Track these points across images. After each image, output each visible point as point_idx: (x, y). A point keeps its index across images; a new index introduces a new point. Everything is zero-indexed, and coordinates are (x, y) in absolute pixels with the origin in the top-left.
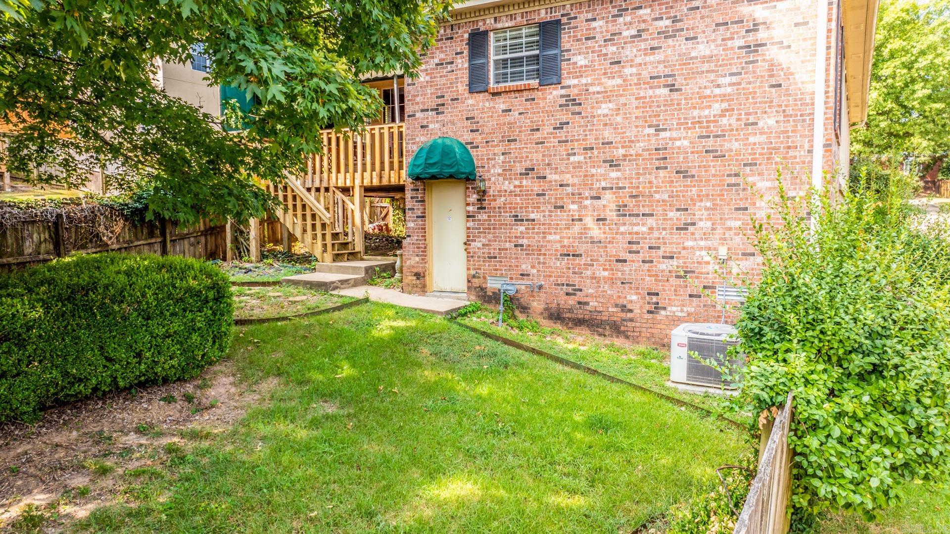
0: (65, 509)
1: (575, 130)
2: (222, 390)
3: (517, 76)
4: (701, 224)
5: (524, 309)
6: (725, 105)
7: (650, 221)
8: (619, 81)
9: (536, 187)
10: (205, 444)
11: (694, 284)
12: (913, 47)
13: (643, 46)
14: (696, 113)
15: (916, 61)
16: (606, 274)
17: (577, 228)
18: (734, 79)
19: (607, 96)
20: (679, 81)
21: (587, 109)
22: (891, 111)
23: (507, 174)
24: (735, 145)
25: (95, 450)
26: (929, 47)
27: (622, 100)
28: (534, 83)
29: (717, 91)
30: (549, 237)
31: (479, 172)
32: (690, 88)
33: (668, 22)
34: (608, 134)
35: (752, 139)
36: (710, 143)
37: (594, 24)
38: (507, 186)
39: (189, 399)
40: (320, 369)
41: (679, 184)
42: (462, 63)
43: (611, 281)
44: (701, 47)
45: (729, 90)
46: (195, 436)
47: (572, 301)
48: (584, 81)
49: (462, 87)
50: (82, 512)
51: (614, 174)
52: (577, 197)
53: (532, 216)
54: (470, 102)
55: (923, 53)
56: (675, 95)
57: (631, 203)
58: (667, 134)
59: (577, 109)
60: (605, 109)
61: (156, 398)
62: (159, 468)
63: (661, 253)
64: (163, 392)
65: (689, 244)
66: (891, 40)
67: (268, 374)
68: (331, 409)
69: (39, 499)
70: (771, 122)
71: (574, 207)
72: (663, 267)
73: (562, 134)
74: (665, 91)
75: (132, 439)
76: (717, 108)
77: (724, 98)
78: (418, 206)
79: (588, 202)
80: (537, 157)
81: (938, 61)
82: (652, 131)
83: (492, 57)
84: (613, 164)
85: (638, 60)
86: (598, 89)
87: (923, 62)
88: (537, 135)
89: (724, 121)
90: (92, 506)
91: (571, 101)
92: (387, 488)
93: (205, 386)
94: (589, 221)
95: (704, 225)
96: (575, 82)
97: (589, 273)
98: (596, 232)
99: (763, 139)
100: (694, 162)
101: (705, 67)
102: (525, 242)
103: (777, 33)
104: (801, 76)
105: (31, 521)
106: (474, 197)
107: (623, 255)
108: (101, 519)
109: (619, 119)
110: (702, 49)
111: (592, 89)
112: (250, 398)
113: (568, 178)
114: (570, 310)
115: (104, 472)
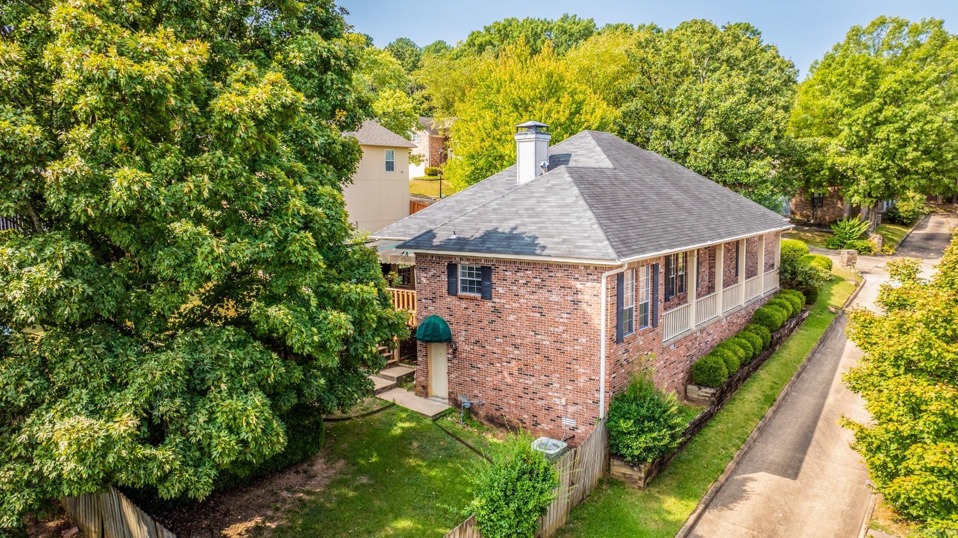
0: (268, 524)
1: (498, 325)
2: (319, 467)
3: (471, 290)
4: (555, 385)
5: (476, 414)
6: (564, 328)
7: (533, 378)
8: (518, 305)
9: (481, 351)
10: (313, 498)
11: (553, 415)
12: (904, 113)
13: (528, 289)
14: (552, 329)
15: (909, 126)
16: (513, 402)
17: (499, 376)
18: (568, 316)
19: (513, 311)
20: (545, 311)
21: (504, 314)
22: (887, 168)
23: (467, 340)
24: (569, 349)
25: (272, 499)
26: (919, 115)
27: (520, 315)
28: (478, 296)
29: (561, 320)
30: (488, 379)
31: (454, 338)
32: (549, 316)
33: (539, 280)
34: (513, 331)
35: (576, 347)
36: (558, 345)
37: (507, 273)
38: (466, 347)
39: (305, 472)
40: (363, 457)
41: (545, 363)
42: (444, 278)
43: (516, 406)
44: (554, 297)
45: (566, 321)
46: (308, 493)
47: (498, 414)
48: (502, 301)
49: (444, 290)
50: (273, 526)
51: (516, 352)
52: (500, 360)
53: (479, 366)
54: (449, 299)
55: (914, 119)
56: (543, 318)
57: (524, 368)
58: (539, 337)
59: (499, 315)
60: (512, 318)
61: (292, 472)
62: (296, 509)
63: (538, 396)
64: (294, 469)
65: (550, 394)
66: (886, 107)
67: (339, 458)
68: (364, 480)
69: (258, 519)
70: (584, 341)
71: (498, 365)
72: (539, 403)
73: (492, 326)
74: (539, 315)
75: (285, 494)
76: (561, 329)
77: (564, 324)
78: (423, 350)
79: (505, 364)
80: (481, 336)
81: (928, 127)
82: (533, 334)
83: (460, 278)
84: (516, 347)
85: (526, 296)
86: (508, 307)
87: (914, 129)
88: (481, 324)
89: (564, 336)
90: (276, 523)
91: (496, 311)
92: (378, 522)
93: (311, 465)
94: (506, 374)
95: (557, 385)
96: (498, 300)
97: (506, 400)
98: (509, 380)
99: (581, 348)
100: (552, 353)
101: (556, 307)
102: (476, 379)
103: (586, 297)
104: (596, 321)
105: (258, 529)
106: (451, 351)
107: (521, 394)
108: (279, 529)
109: (518, 324)
110: (554, 298)
111: (506, 306)
112: (332, 472)
113: (495, 350)
114: (497, 418)
115: (277, 509)
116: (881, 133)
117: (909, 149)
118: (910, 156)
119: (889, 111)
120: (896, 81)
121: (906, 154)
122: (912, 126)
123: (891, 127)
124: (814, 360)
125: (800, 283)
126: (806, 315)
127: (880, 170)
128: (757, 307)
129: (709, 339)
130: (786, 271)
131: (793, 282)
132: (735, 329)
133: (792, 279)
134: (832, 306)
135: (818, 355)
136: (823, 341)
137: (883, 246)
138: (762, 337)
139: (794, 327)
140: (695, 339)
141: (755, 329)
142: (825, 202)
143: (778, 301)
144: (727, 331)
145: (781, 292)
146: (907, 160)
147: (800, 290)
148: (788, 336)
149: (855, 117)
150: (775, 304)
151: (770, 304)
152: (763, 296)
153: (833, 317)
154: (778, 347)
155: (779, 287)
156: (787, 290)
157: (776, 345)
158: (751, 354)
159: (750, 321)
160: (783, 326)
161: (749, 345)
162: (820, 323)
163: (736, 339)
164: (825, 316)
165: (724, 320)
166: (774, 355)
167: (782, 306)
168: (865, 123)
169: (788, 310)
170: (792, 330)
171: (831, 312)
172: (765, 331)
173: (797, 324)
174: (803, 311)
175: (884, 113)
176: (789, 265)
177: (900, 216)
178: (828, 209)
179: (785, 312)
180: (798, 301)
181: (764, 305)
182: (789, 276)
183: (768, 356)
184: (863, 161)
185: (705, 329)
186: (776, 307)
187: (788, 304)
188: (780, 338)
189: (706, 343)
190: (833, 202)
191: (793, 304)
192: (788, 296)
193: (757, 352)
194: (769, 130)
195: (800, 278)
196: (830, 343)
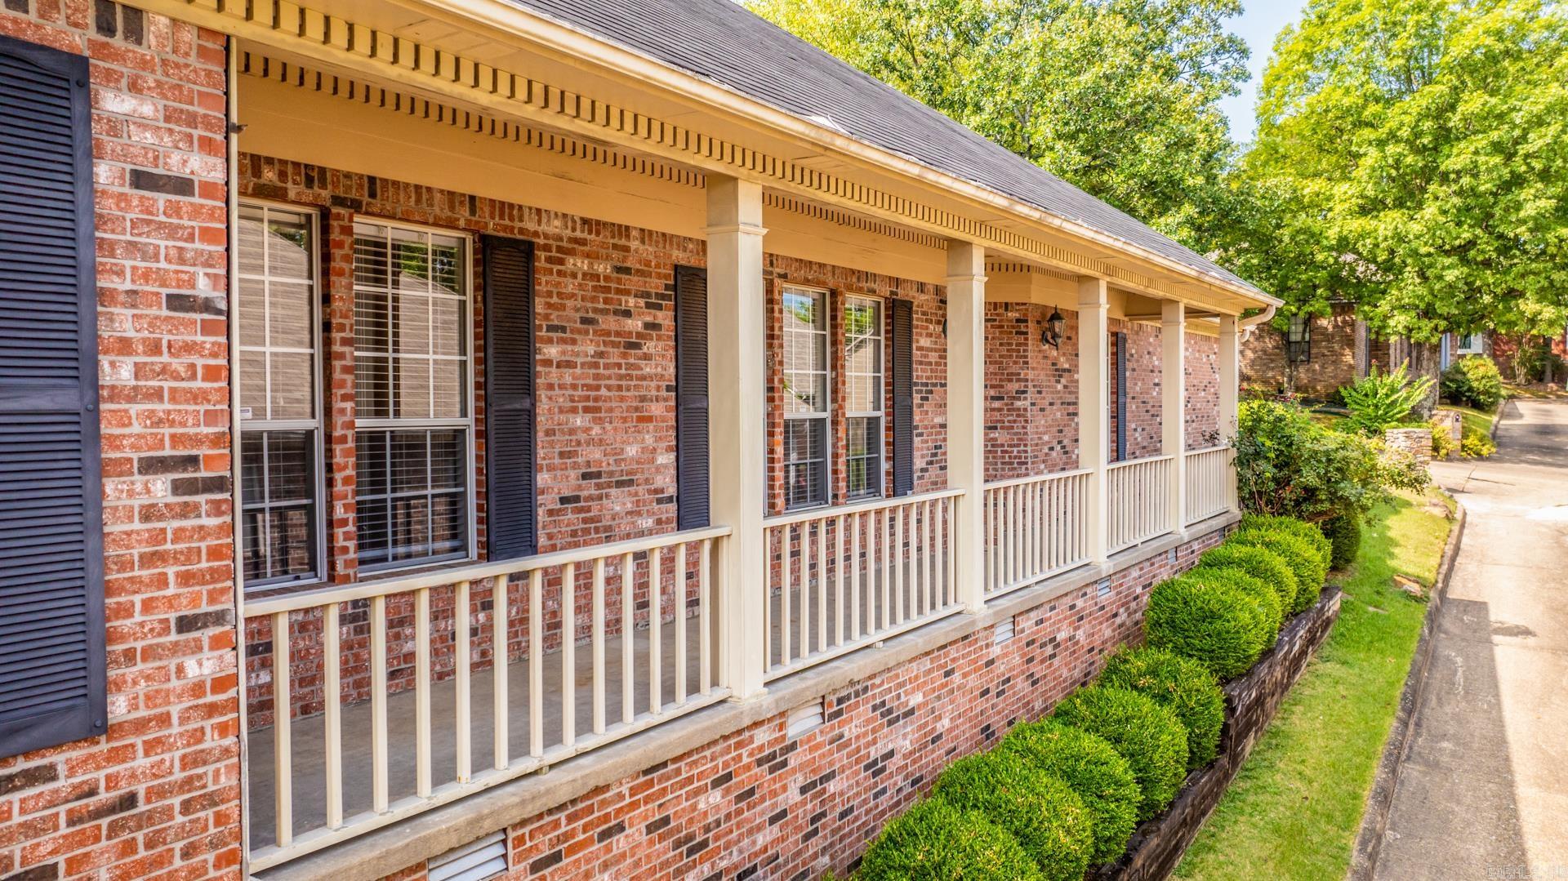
116: (1456, 159)
117: (1526, 193)
118: (1529, 210)
119: (1474, 102)
120: (1487, 32)
121: (1518, 206)
122: (1531, 136)
123: (1481, 141)
124: (1403, 801)
125: (1310, 493)
126: (1335, 604)
127: (1454, 251)
128: (1164, 575)
129: (903, 739)
130: (1258, 455)
131: (1286, 494)
132: (1066, 669)
133: (1282, 483)
134: (1407, 576)
135: (1412, 772)
136: (1412, 704)
137: (1465, 436)
138: (1186, 716)
139: (1303, 653)
140: (775, 761)
141: (1154, 672)
142: (1314, 351)
143: (1239, 552)
144: (1021, 685)
145: (1243, 525)
146: (1523, 222)
147: (1311, 518)
148: (1284, 687)
149: (1392, 124)
150: (1229, 562)
151: (1213, 563)
152: (1186, 535)
153: (1420, 613)
154: (1250, 743)
155: (1236, 513)
156: (1268, 518)
157: (1242, 735)
158: (1128, 817)
159: (1134, 636)
160: (1268, 653)
161: (1120, 767)
162: (1383, 635)
163: (1057, 732)
164: (1394, 608)
165: (1003, 633)
166: (1237, 784)
167: (1256, 569)
168: (1418, 135)
169: (1281, 588)
170: (1295, 665)
171: (1409, 596)
172: (1198, 678)
173: (1312, 640)
174: (1327, 592)
175: (1461, 108)
176: (1271, 435)
177: (1470, 389)
178: (1323, 367)
179: (1271, 593)
180: (1310, 552)
181: (1190, 569)
182: (1269, 472)
183: (1213, 796)
184: (1415, 228)
185: (860, 688)
186: (1238, 574)
187: (1279, 563)
188: (1259, 701)
189: (875, 768)
190: (1333, 352)
191: (1296, 565)
192: (1272, 535)
193: (1163, 796)
194: (1188, 145)
195: (1310, 477)
196: (1441, 713)
